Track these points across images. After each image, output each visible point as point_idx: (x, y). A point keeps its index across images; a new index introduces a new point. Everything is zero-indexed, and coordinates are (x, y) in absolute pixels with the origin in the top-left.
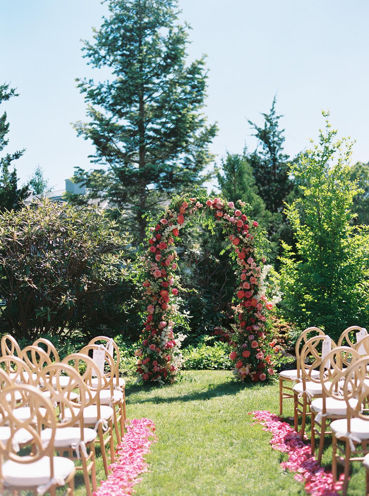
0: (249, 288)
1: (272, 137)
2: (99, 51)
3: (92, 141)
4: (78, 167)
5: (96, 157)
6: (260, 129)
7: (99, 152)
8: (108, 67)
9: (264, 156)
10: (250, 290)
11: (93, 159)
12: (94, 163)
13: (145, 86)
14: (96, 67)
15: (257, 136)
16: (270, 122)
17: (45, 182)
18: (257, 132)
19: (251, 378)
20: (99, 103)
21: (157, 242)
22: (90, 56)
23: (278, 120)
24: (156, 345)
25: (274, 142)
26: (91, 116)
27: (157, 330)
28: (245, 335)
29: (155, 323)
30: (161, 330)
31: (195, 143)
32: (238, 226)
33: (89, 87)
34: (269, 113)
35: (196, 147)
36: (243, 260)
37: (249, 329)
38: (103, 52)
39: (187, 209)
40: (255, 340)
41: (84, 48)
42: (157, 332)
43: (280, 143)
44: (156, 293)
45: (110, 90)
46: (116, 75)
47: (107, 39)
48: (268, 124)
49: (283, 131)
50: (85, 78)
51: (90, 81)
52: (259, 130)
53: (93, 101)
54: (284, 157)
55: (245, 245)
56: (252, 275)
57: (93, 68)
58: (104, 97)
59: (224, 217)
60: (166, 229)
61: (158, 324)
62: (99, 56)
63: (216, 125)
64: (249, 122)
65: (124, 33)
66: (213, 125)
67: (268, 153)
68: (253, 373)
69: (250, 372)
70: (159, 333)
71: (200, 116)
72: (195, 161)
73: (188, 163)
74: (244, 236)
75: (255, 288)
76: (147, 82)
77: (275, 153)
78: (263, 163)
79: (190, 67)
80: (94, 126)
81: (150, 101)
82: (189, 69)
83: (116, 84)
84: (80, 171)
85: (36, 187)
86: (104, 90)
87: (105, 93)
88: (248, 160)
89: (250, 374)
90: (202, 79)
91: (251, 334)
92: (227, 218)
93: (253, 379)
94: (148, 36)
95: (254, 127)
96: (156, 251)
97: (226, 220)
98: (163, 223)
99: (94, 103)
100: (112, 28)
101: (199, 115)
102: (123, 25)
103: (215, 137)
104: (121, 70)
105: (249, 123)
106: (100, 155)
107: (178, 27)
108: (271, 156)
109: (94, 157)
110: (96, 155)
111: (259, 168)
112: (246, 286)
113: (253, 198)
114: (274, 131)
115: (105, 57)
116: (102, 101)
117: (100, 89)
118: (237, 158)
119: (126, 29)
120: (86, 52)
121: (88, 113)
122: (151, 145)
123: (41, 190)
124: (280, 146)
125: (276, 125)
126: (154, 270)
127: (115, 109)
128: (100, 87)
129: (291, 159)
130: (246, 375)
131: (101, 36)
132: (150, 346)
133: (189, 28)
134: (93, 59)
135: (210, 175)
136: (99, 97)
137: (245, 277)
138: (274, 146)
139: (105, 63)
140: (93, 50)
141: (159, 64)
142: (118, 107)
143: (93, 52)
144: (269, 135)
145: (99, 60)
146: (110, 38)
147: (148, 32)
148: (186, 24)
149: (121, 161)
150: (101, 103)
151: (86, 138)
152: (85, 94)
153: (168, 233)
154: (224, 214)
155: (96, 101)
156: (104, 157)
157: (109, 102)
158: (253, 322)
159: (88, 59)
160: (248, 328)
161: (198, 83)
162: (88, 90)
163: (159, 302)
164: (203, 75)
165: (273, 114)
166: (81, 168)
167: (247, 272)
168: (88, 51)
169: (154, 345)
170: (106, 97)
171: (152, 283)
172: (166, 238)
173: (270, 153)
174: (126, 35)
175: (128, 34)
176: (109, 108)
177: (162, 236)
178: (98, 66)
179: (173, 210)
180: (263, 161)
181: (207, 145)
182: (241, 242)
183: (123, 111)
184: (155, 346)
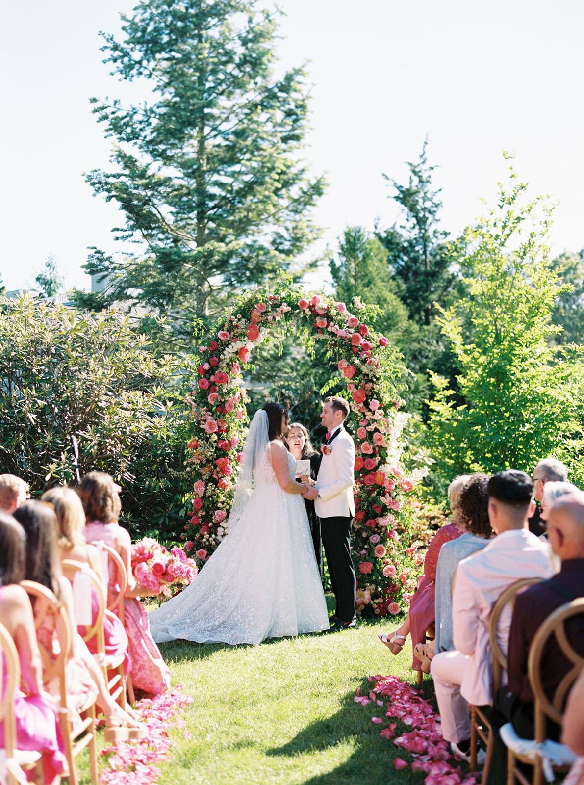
0: (370, 452)
1: (421, 201)
2: (131, 53)
3: (120, 204)
4: (95, 248)
5: (126, 230)
6: (401, 187)
7: (132, 223)
8: (146, 79)
9: (408, 233)
10: (373, 456)
11: (120, 234)
12: (120, 241)
13: (206, 111)
14: (125, 78)
15: (397, 198)
16: (420, 177)
17: (62, 279)
18: (397, 193)
19: (373, 609)
20: (129, 140)
21: (212, 371)
22: (115, 60)
23: (431, 173)
24: (208, 550)
25: (424, 209)
26: (118, 162)
27: (210, 524)
28: (364, 535)
29: (207, 513)
30: (217, 525)
31: (290, 208)
32: (353, 344)
33: (113, 113)
34: (416, 161)
35: (292, 214)
36: (361, 405)
37: (370, 524)
38: (137, 55)
39: (265, 313)
40: (380, 542)
41: (106, 47)
42: (210, 528)
43: (435, 212)
44: (208, 461)
45: (149, 119)
46: (159, 93)
47: (144, 31)
48: (416, 180)
49: (440, 190)
50: (107, 98)
51: (115, 102)
52: (399, 188)
53: (119, 136)
54: (441, 234)
55: (366, 378)
56: (376, 430)
57: (120, 80)
58: (137, 130)
59: (329, 329)
60: (226, 349)
61: (212, 515)
62: (130, 60)
63: (326, 176)
64: (384, 175)
65: (172, 22)
66: (319, 177)
67: (414, 227)
68: (377, 601)
69: (372, 599)
70: (212, 530)
71: (299, 163)
72: (290, 238)
73: (278, 241)
74: (364, 362)
75: (382, 453)
76: (210, 104)
77: (427, 227)
78: (406, 245)
79: (282, 80)
80: (123, 179)
81: (215, 136)
82: (281, 83)
83: (158, 107)
84: (97, 254)
85: (47, 286)
86: (138, 117)
87: (141, 122)
88: (380, 238)
89: (372, 602)
90: (303, 100)
91: (374, 533)
92: (334, 330)
93: (377, 611)
94: (213, 28)
95: (393, 183)
96: (210, 386)
97: (333, 334)
98: (222, 338)
99: (121, 139)
100: (151, 13)
101: (299, 161)
102: (171, 9)
103: (323, 196)
104: (168, 85)
105: (384, 177)
106: (132, 228)
107: (263, 11)
108: (420, 232)
109: (122, 230)
110: (125, 227)
111: (399, 252)
112: (366, 449)
113: (385, 300)
114: (425, 191)
115: (140, 63)
116: (134, 136)
117: (132, 117)
118: (359, 232)
119: (176, 16)
120: (109, 53)
121: (112, 156)
122: (216, 210)
123: (54, 291)
124: (434, 215)
125: (428, 181)
126: (205, 421)
127: (157, 150)
128: (131, 113)
129: (452, 238)
130: (365, 605)
131: (134, 27)
132: (197, 552)
133: (282, 13)
134: (121, 66)
135: (316, 261)
136: (129, 130)
137: (365, 432)
138: (424, 216)
139: (141, 73)
140: (121, 50)
141: (231, 74)
142: (161, 147)
143: (121, 54)
144: (417, 198)
145: (131, 67)
146: (149, 29)
147: (212, 21)
148: (276, 7)
149: (168, 239)
150: (133, 139)
151: (109, 198)
152: (106, 124)
153: (231, 355)
154: (328, 323)
155: (123, 136)
156: (139, 230)
157: (145, 137)
158: (378, 511)
159: (113, 66)
160: (369, 521)
161: (297, 107)
162: (111, 116)
163: (214, 476)
164: (305, 95)
165: (423, 163)
166: (99, 248)
167: (369, 425)
168: (112, 52)
169: (204, 551)
170: (141, 130)
171: (201, 442)
172: (228, 364)
173: (417, 227)
174: (175, 25)
175: (180, 24)
176: (146, 149)
177: (220, 360)
178: (128, 78)
179: (239, 316)
180: (407, 241)
181: (310, 211)
182: (358, 372)
183: (169, 153)
184: (206, 553)
